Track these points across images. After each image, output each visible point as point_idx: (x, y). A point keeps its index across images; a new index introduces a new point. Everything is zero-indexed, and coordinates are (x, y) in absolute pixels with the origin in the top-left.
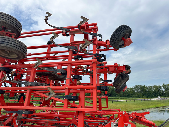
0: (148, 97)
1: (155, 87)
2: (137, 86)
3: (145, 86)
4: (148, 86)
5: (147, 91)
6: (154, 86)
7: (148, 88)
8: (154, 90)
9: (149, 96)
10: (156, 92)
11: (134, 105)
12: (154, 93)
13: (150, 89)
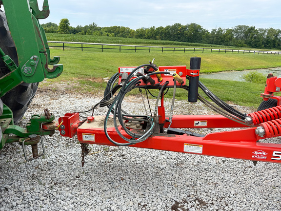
0: (253, 47)
1: (271, 31)
2: (240, 27)
3: (254, 27)
4: (260, 29)
5: (255, 38)
6: (269, 30)
7: (259, 32)
8: (268, 37)
9: (256, 45)
10: (269, 40)
11: (254, 59)
12: (265, 42)
13: (261, 35)
